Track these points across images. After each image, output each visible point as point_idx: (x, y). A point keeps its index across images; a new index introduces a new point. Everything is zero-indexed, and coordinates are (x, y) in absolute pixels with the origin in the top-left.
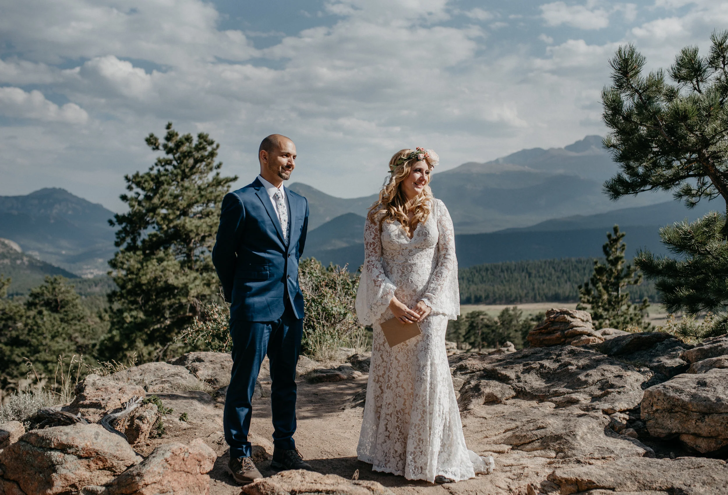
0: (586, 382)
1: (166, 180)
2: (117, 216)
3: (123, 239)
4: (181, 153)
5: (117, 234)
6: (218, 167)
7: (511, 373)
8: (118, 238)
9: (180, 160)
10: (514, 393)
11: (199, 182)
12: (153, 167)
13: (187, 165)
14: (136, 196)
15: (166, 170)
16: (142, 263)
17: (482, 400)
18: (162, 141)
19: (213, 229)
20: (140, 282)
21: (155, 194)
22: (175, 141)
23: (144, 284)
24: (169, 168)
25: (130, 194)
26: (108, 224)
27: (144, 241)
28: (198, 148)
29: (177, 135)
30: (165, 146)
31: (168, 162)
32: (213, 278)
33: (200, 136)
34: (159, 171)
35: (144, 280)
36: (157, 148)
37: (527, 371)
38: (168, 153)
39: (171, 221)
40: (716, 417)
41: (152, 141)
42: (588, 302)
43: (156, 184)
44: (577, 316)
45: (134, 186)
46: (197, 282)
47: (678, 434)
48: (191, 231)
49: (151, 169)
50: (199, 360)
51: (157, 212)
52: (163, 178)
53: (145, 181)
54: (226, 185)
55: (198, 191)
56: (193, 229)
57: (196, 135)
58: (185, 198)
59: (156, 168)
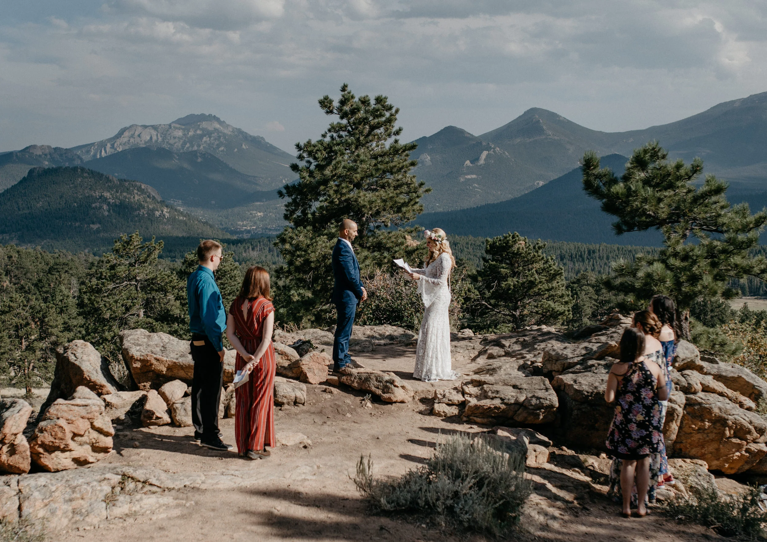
0: (536, 349)
1: (340, 151)
2: (287, 187)
3: (293, 212)
4: (356, 119)
5: (286, 206)
6: (397, 133)
7: (506, 343)
8: (287, 210)
9: (355, 126)
10: (503, 354)
11: (378, 150)
12: (326, 134)
13: (361, 133)
14: (307, 165)
15: (340, 137)
16: (311, 239)
17: (485, 356)
19: (388, 203)
20: (308, 260)
21: (329, 164)
22: (350, 105)
23: (311, 262)
24: (343, 133)
25: (302, 164)
26: (278, 196)
27: (313, 214)
28: (376, 114)
29: (353, 97)
30: (340, 110)
31: (343, 128)
32: (385, 257)
33: (379, 100)
34: (332, 137)
35: (313, 257)
36: (331, 112)
37: (516, 343)
38: (342, 118)
39: (342, 194)
40: (559, 362)
41: (325, 103)
43: (328, 153)
45: (305, 155)
46: (368, 262)
48: (364, 206)
49: (324, 136)
51: (329, 185)
52: (336, 148)
53: (317, 150)
54: (405, 154)
55: (374, 162)
56: (366, 203)
57: (374, 98)
58: (359, 170)
59: (329, 135)
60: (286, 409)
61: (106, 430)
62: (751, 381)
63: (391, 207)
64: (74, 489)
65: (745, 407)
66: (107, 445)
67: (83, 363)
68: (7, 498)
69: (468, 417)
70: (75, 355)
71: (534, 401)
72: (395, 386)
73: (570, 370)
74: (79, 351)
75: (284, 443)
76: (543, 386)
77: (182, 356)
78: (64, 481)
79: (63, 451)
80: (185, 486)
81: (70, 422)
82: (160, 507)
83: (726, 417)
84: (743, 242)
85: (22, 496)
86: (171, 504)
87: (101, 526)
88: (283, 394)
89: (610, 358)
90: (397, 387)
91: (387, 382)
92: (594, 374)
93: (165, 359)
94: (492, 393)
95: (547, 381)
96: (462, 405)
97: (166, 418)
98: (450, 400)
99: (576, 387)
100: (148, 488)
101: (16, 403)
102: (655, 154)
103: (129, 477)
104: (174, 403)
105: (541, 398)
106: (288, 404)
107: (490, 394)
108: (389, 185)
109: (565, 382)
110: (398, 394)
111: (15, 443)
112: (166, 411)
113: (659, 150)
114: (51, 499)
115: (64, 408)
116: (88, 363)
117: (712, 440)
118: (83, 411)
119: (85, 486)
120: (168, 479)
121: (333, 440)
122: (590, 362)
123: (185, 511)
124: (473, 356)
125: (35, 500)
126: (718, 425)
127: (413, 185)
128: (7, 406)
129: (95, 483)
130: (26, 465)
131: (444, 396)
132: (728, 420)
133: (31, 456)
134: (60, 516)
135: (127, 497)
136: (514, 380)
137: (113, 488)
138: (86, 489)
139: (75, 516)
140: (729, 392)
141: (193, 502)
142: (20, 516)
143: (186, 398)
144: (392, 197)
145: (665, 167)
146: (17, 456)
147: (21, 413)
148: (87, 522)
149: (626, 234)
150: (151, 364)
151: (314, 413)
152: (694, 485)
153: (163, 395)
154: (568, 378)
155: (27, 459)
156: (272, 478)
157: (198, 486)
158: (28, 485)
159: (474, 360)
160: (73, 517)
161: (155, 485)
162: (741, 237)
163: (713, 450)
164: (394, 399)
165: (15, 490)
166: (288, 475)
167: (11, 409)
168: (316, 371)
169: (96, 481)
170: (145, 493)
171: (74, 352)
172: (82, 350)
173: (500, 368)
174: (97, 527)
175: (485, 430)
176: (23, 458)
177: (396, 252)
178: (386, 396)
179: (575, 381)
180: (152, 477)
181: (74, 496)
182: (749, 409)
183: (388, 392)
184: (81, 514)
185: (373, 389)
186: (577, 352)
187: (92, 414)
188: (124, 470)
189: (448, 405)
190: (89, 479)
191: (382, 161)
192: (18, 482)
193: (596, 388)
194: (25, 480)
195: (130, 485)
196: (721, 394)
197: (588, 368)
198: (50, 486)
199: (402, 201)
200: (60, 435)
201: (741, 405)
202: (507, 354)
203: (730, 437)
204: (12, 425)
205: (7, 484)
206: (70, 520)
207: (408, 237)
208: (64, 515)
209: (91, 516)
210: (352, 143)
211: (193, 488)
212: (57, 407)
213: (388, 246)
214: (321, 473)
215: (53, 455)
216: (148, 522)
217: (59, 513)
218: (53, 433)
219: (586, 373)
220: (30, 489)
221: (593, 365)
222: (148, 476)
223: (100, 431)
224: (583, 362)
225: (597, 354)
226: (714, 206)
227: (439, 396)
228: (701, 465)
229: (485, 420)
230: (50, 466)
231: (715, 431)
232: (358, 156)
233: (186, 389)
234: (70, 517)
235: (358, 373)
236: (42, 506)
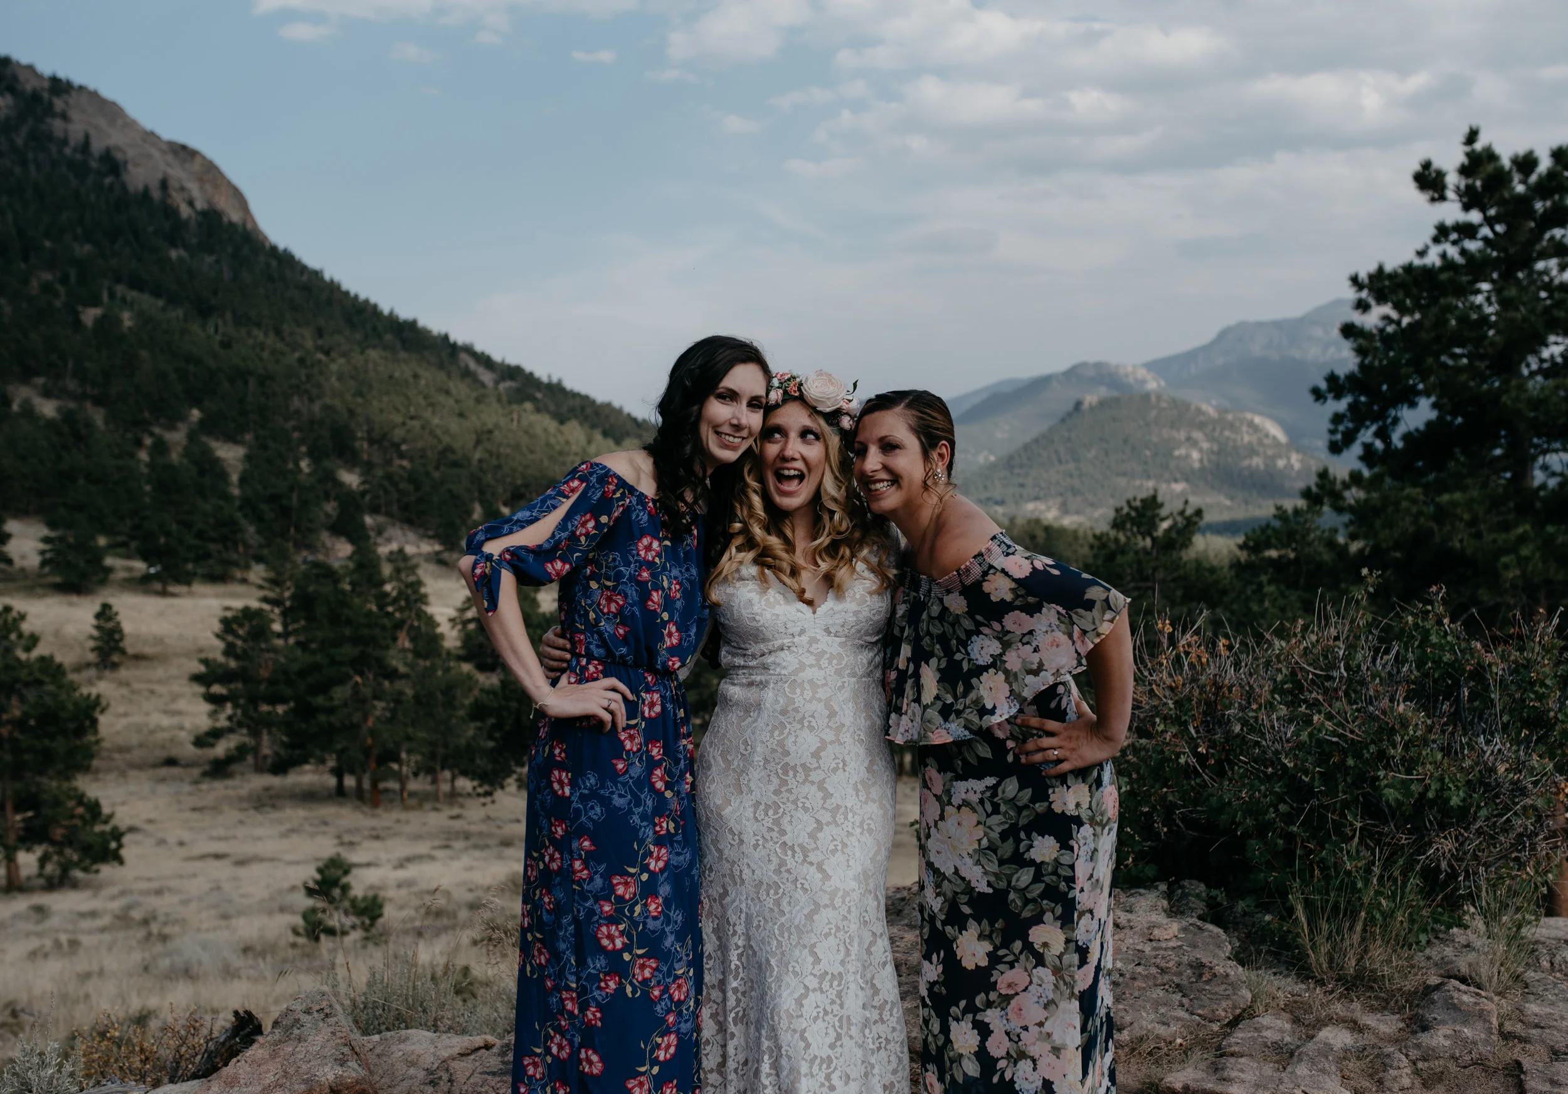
2: (1332, 379)
3: (1349, 438)
5: (1331, 421)
8: (1335, 431)
12: (1427, 247)
14: (1379, 324)
15: (1465, 253)
18: (1453, 179)
22: (1486, 175)
24: (1473, 246)
25: (1365, 322)
26: (1311, 398)
27: (1407, 437)
28: (1548, 188)
29: (1494, 156)
30: (1462, 190)
31: (1467, 231)
33: (1559, 153)
34: (1444, 256)
36: (1442, 198)
38: (1467, 208)
41: (1428, 180)
45: (1373, 299)
49: (1421, 254)
53: (1401, 285)
57: (1548, 152)
59: (1435, 250)
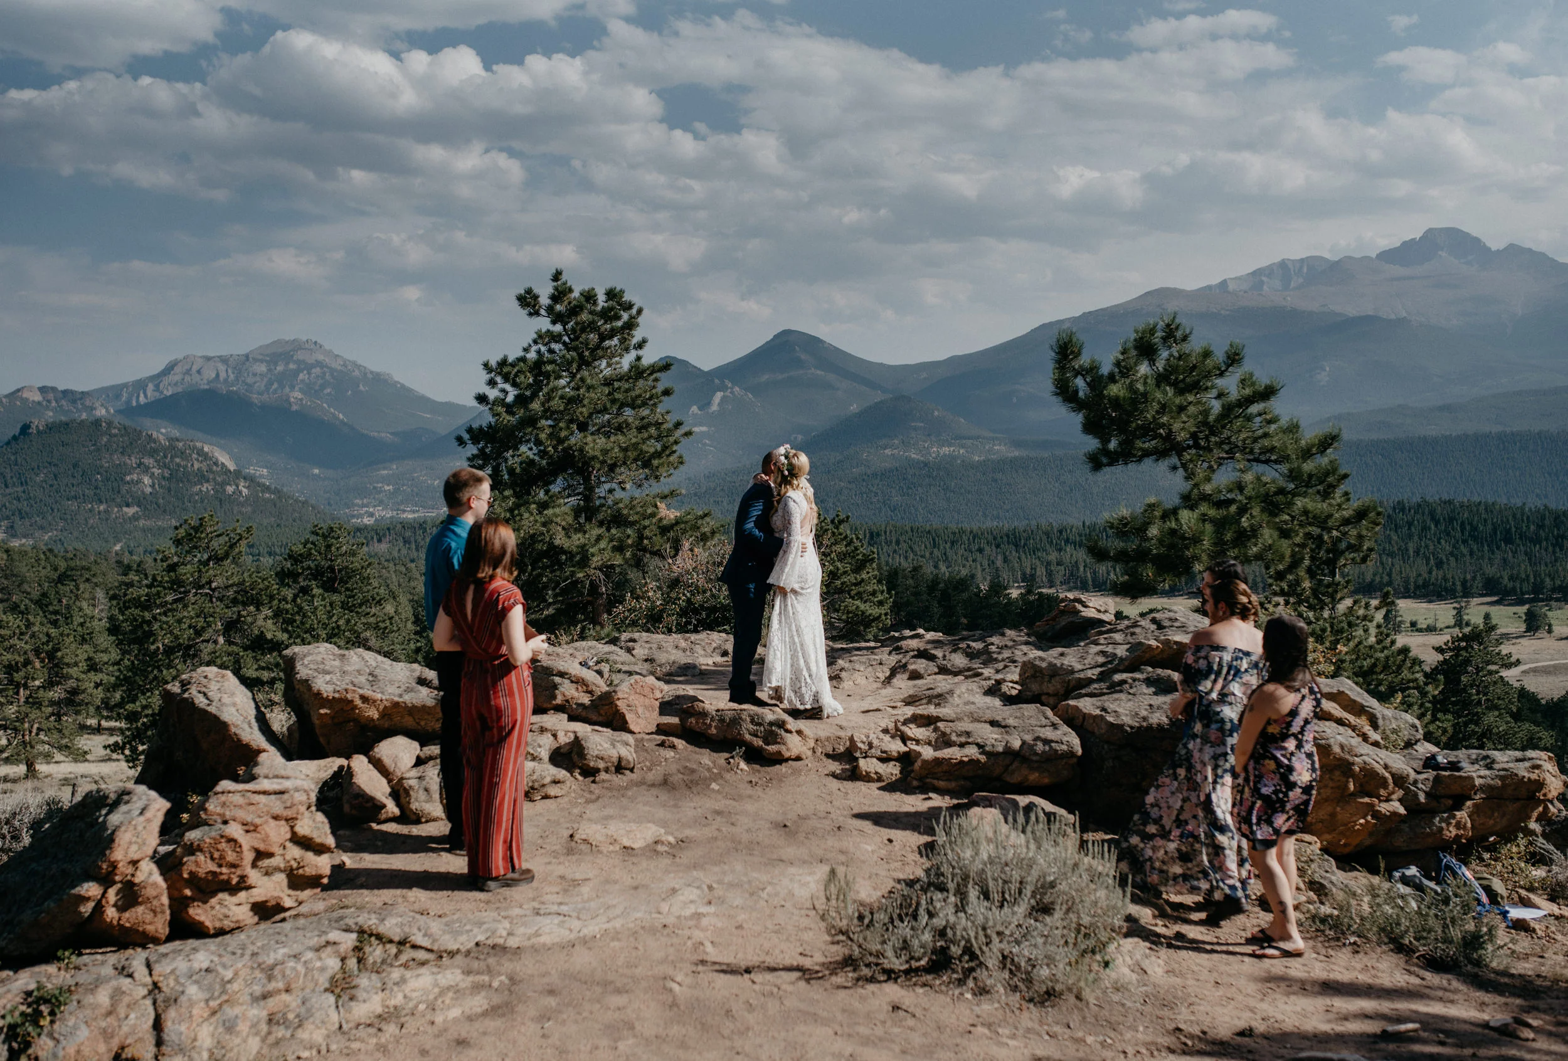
0: (996, 660)
1: (553, 373)
2: (470, 430)
4: (577, 323)
5: (469, 459)
6: (640, 346)
7: (939, 653)
9: (575, 335)
10: (936, 670)
11: (607, 372)
12: (530, 346)
13: (585, 345)
14: (501, 396)
15: (551, 351)
17: (906, 676)
18: (544, 301)
19: (629, 453)
21: (534, 395)
22: (566, 303)
24: (556, 347)
25: (493, 394)
26: (456, 443)
28: (608, 315)
29: (571, 290)
30: (550, 310)
31: (555, 338)
32: (629, 536)
33: (611, 294)
34: (539, 352)
36: (537, 313)
37: (954, 651)
38: (554, 322)
39: (559, 440)
40: (1057, 678)
41: (528, 301)
42: (1282, 593)
43: (535, 376)
44: (1091, 605)
45: (499, 379)
46: (603, 544)
47: (1040, 695)
48: (594, 458)
49: (526, 350)
50: (634, 641)
51: (539, 425)
52: (549, 368)
53: (519, 371)
54: (652, 377)
55: (607, 390)
56: (597, 453)
57: (604, 291)
58: (586, 402)
59: (534, 348)
60: (603, 781)
61: (318, 840)
62: (1358, 699)
63: (635, 460)
64: (269, 972)
65: (1371, 740)
66: (320, 872)
67: (225, 709)
68: (128, 1006)
69: (920, 779)
70: (205, 694)
71: (1040, 747)
72: (788, 731)
73: (1083, 691)
74: (213, 687)
75: (627, 844)
76: (1044, 721)
77: (408, 690)
78: (247, 957)
79: (233, 890)
80: (477, 944)
81: (250, 828)
82: (442, 993)
83: (1351, 759)
84: (1310, 476)
85: (160, 998)
86: (462, 985)
87: (333, 1047)
88: (596, 753)
89: (1150, 669)
90: (790, 732)
91: (771, 724)
92: (1130, 697)
93: (379, 696)
94: (958, 735)
95: (1049, 713)
96: (906, 759)
97: (392, 808)
98: (885, 752)
99: (1110, 719)
100: (408, 954)
101: (129, 793)
102: (1171, 333)
103: (371, 935)
104: (402, 779)
105: (1052, 741)
106: (607, 770)
107: (954, 738)
108: (628, 425)
109: (1085, 711)
110: (793, 745)
111: (137, 880)
112: (390, 795)
113: (1177, 328)
114: (225, 997)
115: (237, 799)
116: (233, 710)
117: (1326, 800)
118: (276, 805)
119: (291, 964)
120: (444, 932)
121: (708, 832)
122: (1117, 677)
123: (497, 999)
124: (882, 677)
125: (192, 1004)
126: (1337, 773)
127: (664, 426)
128: (110, 801)
129: (310, 955)
130: (160, 925)
131: (871, 745)
132: (1353, 764)
133: (170, 907)
134: (244, 1034)
135: (374, 976)
136: (987, 711)
137: (343, 960)
138: (294, 969)
139: (275, 1028)
140: (1352, 719)
141: (503, 978)
142: (159, 1043)
143: (421, 768)
144: (637, 444)
145: (1189, 355)
146: (140, 909)
147: (149, 814)
148: (302, 1041)
149: (1107, 469)
150: (356, 707)
151: (653, 785)
152: (1317, 878)
153: (378, 765)
154: (1087, 705)
155: (163, 912)
156: (639, 915)
157: (501, 941)
158: (173, 972)
159: (888, 680)
160: (269, 1033)
161: (421, 947)
162: (1308, 467)
163: (1326, 817)
164: (787, 754)
165: (145, 985)
166: (664, 907)
167: (123, 808)
168: (640, 710)
169: (310, 949)
170: (405, 966)
171: (203, 689)
172: (218, 686)
173: (951, 692)
174: (324, 1051)
175: (955, 801)
176: (154, 912)
177: (645, 528)
178: (772, 748)
179: (1104, 709)
180: (415, 931)
181: (272, 986)
182: (1376, 744)
183: (776, 743)
184: (285, 1023)
185: (748, 737)
186: (1089, 660)
187: (294, 809)
188: (360, 920)
189: (882, 760)
190: (296, 948)
191: (619, 388)
192: (148, 965)
193: (1145, 719)
194: (165, 961)
195: (375, 953)
196: (1340, 722)
197: (1116, 688)
198: (220, 969)
199: (652, 450)
200: (231, 856)
201: (1365, 738)
202: (943, 670)
203: (1353, 794)
204: (130, 843)
205: (124, 971)
206: (263, 1040)
207: (662, 506)
208: (254, 1030)
209: (309, 1026)
210: (573, 359)
211: (494, 947)
212: (223, 798)
213: (631, 519)
214: (722, 901)
215: (213, 901)
216: (429, 1029)
217: (243, 1027)
218: (216, 855)
219: (1116, 696)
220: (177, 980)
221: (1124, 682)
222: (407, 929)
223: (305, 843)
224: (1102, 677)
225: (1126, 663)
226: (1258, 419)
227: (860, 745)
228: (1310, 843)
229: (952, 785)
230: (208, 923)
231: (1331, 784)
232: (582, 380)
233: (418, 752)
234: (263, 1033)
235: (718, 711)
236: (206, 1015)
